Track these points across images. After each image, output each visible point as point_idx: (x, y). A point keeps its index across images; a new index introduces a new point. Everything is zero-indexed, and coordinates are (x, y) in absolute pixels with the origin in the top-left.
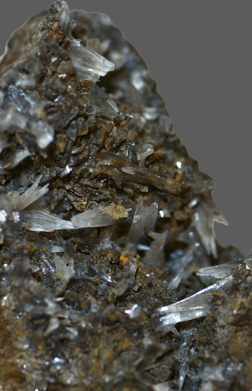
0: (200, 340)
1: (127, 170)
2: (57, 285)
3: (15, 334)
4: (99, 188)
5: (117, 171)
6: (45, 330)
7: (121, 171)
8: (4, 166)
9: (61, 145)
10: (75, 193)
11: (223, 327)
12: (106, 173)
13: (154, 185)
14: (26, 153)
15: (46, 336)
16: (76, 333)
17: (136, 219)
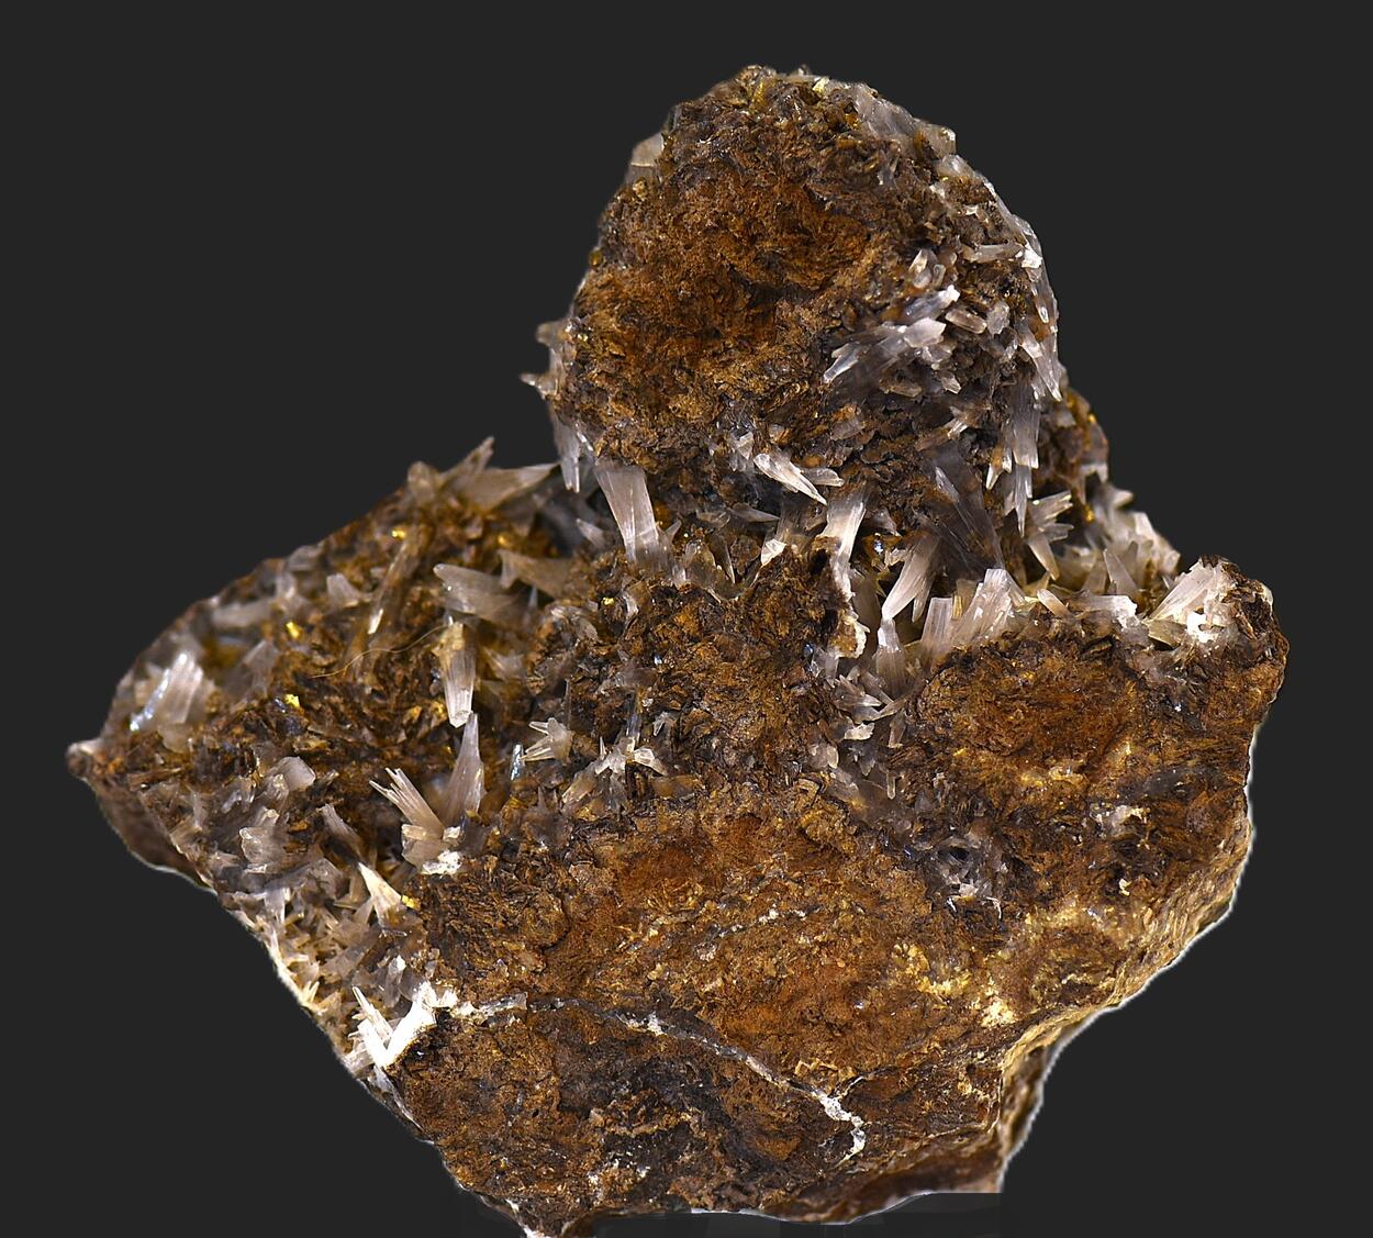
1: (374, 622)
2: (581, 755)
3: (666, 833)
4: (406, 677)
5: (373, 641)
6: (656, 774)
7: (374, 635)
8: (358, 857)
9: (315, 743)
10: (414, 722)
11: (661, 436)
12: (373, 664)
13: (409, 574)
14: (328, 811)
15: (668, 771)
16: (664, 715)
17: (470, 609)
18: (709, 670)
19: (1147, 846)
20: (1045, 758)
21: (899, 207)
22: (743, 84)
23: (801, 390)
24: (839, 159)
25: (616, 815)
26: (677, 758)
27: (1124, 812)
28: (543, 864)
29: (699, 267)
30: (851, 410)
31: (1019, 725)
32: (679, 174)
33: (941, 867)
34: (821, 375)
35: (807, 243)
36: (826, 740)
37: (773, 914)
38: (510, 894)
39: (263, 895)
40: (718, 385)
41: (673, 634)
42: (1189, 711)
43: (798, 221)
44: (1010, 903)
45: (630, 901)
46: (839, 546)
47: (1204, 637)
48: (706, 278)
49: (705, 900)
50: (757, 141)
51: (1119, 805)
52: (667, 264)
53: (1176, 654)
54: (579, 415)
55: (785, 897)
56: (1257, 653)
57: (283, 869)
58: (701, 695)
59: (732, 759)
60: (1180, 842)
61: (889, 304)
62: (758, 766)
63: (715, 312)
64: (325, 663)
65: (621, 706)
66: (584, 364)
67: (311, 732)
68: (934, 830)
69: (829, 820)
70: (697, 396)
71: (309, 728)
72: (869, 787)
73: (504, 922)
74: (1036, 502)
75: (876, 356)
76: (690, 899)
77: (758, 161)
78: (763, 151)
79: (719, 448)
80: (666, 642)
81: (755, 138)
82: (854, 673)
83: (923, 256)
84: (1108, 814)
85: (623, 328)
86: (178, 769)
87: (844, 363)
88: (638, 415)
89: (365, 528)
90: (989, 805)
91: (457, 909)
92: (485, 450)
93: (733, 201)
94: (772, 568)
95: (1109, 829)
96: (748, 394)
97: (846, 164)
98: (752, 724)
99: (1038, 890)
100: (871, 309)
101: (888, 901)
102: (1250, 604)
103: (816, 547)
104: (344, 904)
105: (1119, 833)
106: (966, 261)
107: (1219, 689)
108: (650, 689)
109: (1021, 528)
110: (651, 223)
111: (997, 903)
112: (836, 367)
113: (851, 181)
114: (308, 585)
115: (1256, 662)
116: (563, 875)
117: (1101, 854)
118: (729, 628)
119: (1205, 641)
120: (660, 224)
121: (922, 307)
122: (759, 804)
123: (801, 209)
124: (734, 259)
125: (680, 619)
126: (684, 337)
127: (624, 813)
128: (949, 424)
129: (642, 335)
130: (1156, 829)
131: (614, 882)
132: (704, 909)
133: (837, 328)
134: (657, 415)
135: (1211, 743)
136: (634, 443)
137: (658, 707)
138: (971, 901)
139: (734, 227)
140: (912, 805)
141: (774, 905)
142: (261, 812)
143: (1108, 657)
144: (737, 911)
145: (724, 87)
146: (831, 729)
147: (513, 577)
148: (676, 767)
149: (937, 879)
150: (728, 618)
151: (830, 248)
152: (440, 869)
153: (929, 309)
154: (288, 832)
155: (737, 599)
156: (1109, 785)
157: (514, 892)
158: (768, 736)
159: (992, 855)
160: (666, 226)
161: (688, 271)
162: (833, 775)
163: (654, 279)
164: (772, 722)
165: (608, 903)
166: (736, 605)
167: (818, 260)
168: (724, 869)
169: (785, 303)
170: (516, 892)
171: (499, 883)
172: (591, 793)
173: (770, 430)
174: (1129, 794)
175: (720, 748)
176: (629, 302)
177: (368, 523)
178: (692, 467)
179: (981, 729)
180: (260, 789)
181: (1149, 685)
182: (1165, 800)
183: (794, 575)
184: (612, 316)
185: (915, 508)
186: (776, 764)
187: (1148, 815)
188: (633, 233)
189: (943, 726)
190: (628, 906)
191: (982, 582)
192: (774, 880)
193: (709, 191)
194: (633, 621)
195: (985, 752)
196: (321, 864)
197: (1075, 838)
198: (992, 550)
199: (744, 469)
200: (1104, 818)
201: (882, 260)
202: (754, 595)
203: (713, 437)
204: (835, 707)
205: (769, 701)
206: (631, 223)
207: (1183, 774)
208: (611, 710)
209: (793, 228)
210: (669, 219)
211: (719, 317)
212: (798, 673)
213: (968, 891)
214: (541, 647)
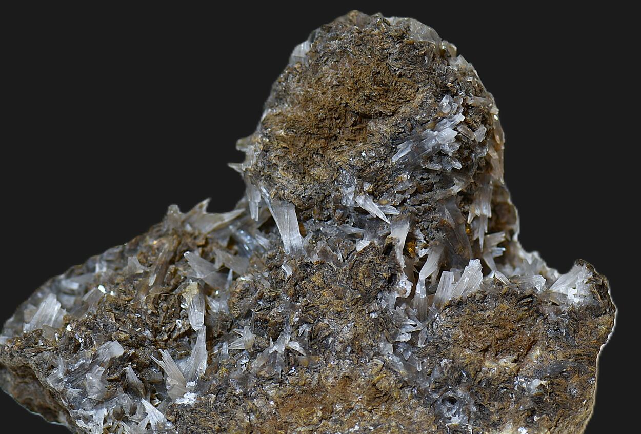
0: (319, 214)
1: (152, 281)
2: (259, 347)
3: (303, 385)
4: (168, 307)
5: (151, 289)
6: (300, 354)
7: (152, 286)
8: (142, 395)
9: (122, 336)
10: (171, 330)
11: (306, 189)
12: (152, 300)
13: (168, 259)
14: (129, 369)
15: (306, 353)
16: (305, 326)
17: (201, 276)
18: (329, 303)
19: (548, 400)
20: (497, 355)
21: (435, 74)
22: (351, 18)
23: (380, 165)
24: (406, 49)
25: (279, 374)
26: (311, 347)
27: (537, 383)
28: (239, 399)
29: (329, 103)
30: (405, 176)
31: (485, 337)
32: (321, 58)
33: (443, 407)
34: (391, 158)
35: (386, 91)
36: (388, 341)
37: (357, 428)
38: (222, 413)
39: (92, 413)
40: (336, 163)
41: (309, 286)
42: (569, 335)
43: (382, 80)
44: (477, 427)
45: (285, 418)
46: (399, 241)
47: (577, 300)
48: (333, 109)
49: (322, 419)
50: (362, 40)
51: (534, 379)
52: (312, 102)
53: (563, 308)
54: (263, 178)
55: (364, 419)
56: (602, 309)
57: (104, 399)
58: (324, 316)
59: (339, 348)
60: (564, 399)
61: (429, 121)
62: (352, 352)
63: (336, 127)
64: (127, 299)
65: (282, 322)
66: (267, 152)
67: (121, 331)
68: (440, 388)
69: (388, 379)
70: (326, 168)
71: (120, 329)
72: (408, 365)
73: (220, 426)
74: (488, 236)
75: (421, 147)
76: (315, 418)
77: (362, 51)
78: (365, 45)
79: (337, 194)
80: (306, 290)
81: (361, 39)
82: (404, 306)
83: (446, 98)
84: (529, 383)
85: (287, 135)
86: (51, 348)
87: (403, 151)
88: (294, 177)
89: (143, 239)
90: (468, 376)
91: (194, 421)
92: (205, 203)
93: (348, 71)
94: (363, 253)
95: (529, 390)
96: (352, 166)
97: (409, 51)
98: (350, 331)
99: (492, 420)
100: (420, 123)
101: (416, 423)
102: (599, 285)
103: (387, 241)
104: (134, 419)
105: (534, 392)
106: (467, 103)
107: (584, 326)
108: (297, 313)
109: (482, 246)
110: (304, 83)
111: (470, 428)
112: (399, 154)
113: (412, 59)
114: (113, 266)
115: (602, 314)
116: (251, 404)
117: (525, 403)
118: (340, 282)
119: (577, 302)
120: (308, 83)
121: (446, 123)
122: (352, 372)
123: (384, 74)
124: (348, 99)
125: (314, 278)
126: (319, 139)
127: (283, 373)
128: (452, 188)
129: (297, 139)
130: (552, 393)
131: (276, 408)
132: (322, 424)
133: (401, 133)
134: (304, 178)
135: (580, 352)
136: (291, 192)
137: (302, 321)
138: (456, 426)
139: (348, 84)
140: (430, 375)
141: (357, 423)
142: (95, 368)
143: (530, 305)
144: (338, 426)
145: (341, 19)
146: (390, 335)
147: (221, 264)
148: (310, 351)
149: (441, 413)
150: (340, 277)
151: (399, 94)
152: (185, 401)
153: (449, 124)
154: (108, 380)
155: (345, 267)
156: (529, 369)
157: (224, 412)
158: (356, 337)
159: (469, 402)
160: (312, 85)
161: (324, 105)
162: (390, 358)
163: (305, 111)
164: (360, 331)
165: (273, 419)
166: (345, 270)
167: (392, 100)
168: (332, 404)
169: (372, 123)
170: (225, 412)
171: (216, 408)
172: (266, 363)
173: (364, 184)
174: (539, 374)
175: (333, 342)
176: (292, 121)
177: (145, 237)
178: (320, 206)
179: (465, 338)
180: (95, 356)
181: (549, 322)
182: (556, 377)
183: (376, 255)
184: (281, 129)
185: (434, 229)
186: (361, 351)
187: (549, 384)
188: (294, 88)
189: (446, 336)
190: (283, 420)
191: (468, 266)
192: (358, 411)
193: (335, 67)
194: (289, 279)
195: (467, 350)
196: (124, 396)
197: (511, 396)
198: (469, 254)
199: (348, 205)
200: (526, 385)
201: (427, 99)
202: (353, 266)
203: (333, 189)
204: (393, 324)
205: (359, 320)
206: (293, 83)
207: (566, 365)
208: (276, 323)
209: (381, 83)
210: (314, 80)
211: (338, 130)
212: (374, 306)
213: (456, 421)
214: (237, 295)
